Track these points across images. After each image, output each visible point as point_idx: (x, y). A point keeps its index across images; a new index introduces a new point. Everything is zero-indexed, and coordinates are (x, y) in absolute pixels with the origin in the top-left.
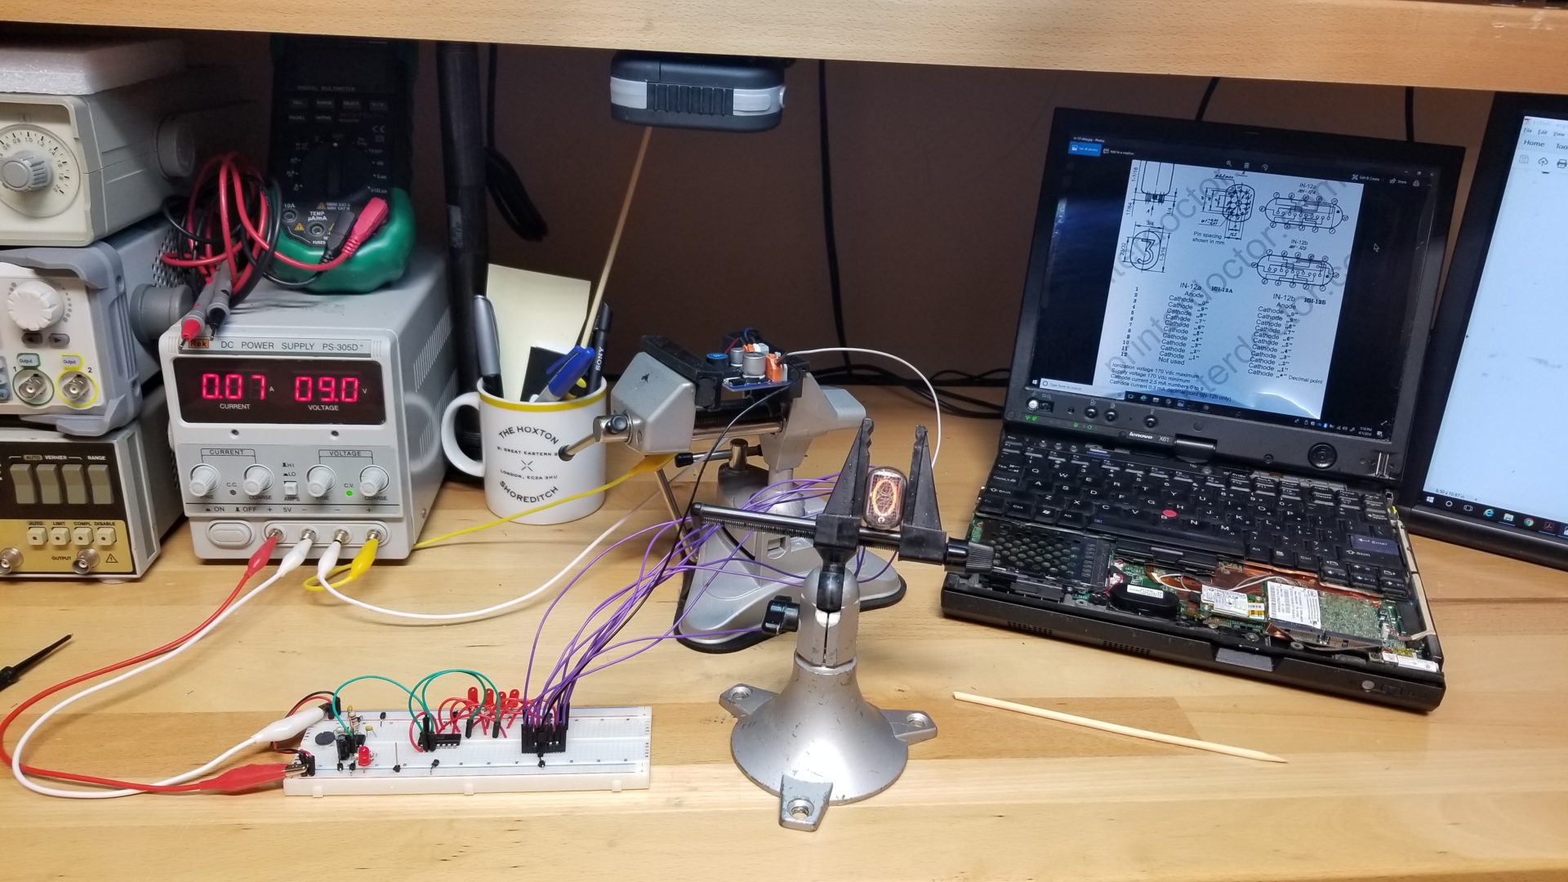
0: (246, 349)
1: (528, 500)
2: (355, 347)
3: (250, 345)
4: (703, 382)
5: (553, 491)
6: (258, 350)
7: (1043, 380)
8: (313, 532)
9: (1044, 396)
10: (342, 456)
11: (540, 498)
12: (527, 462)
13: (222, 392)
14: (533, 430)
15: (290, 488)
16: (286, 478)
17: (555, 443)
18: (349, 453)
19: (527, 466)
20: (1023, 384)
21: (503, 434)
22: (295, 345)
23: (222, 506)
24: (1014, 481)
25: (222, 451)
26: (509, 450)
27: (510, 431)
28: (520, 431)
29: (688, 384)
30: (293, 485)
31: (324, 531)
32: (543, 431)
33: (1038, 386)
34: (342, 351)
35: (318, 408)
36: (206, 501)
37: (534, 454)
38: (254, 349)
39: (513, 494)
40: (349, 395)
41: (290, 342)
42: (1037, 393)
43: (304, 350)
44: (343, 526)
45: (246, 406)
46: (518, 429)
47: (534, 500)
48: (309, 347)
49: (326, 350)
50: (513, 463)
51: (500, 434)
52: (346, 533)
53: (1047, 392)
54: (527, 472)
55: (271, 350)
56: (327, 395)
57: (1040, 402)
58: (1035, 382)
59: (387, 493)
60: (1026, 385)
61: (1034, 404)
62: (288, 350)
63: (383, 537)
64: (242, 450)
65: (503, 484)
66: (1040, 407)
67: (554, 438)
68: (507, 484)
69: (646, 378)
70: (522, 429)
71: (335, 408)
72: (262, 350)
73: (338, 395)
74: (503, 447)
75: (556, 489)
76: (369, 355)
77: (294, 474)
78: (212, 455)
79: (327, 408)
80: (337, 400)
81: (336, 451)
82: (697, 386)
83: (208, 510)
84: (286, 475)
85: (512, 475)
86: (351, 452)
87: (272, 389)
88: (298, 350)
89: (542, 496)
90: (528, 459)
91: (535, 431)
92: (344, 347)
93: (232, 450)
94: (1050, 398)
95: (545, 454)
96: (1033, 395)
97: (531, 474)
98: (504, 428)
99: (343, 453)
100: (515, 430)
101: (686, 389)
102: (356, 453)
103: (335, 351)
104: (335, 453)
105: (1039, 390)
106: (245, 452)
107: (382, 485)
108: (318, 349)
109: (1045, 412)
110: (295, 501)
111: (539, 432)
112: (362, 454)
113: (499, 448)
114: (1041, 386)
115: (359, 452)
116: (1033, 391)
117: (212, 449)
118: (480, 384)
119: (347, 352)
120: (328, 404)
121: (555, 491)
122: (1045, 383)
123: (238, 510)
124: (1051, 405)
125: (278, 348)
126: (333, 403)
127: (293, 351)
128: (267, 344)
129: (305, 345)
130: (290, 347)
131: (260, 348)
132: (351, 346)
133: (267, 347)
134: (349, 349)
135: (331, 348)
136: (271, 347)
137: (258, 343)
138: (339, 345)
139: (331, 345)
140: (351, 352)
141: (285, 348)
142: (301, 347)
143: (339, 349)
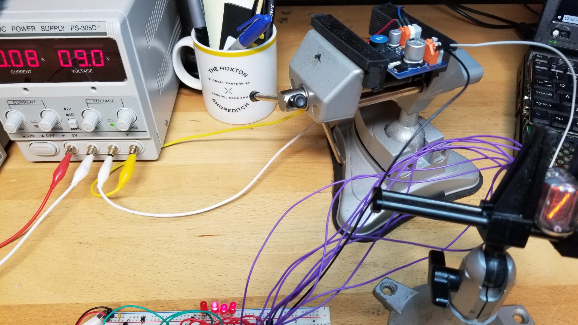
0: (15, 32)
1: (231, 111)
2: (94, 28)
3: (18, 29)
4: (373, 70)
5: (246, 106)
6: (24, 32)
7: (565, 16)
8: (95, 147)
9: (565, 27)
10: (102, 103)
11: (238, 110)
12: (228, 89)
13: (9, 62)
14: (230, 69)
15: (72, 123)
16: (69, 117)
17: (245, 76)
18: (106, 101)
19: (229, 91)
20: (552, 18)
21: (211, 70)
22: (50, 28)
23: (32, 134)
24: (550, 94)
25: (21, 101)
26: (216, 81)
27: (215, 69)
28: (222, 69)
29: (357, 71)
30: (74, 121)
31: (103, 147)
32: (237, 69)
33: (561, 20)
34: (85, 31)
35: (78, 71)
36: (21, 130)
37: (232, 84)
38: (21, 32)
39: (221, 107)
40: (98, 61)
41: (47, 25)
42: (561, 25)
43: (57, 31)
44: (114, 144)
45: (28, 72)
46: (221, 68)
47: (234, 111)
48: (61, 29)
49: (74, 31)
50: (220, 89)
51: (209, 70)
52: (116, 148)
53: (567, 24)
54: (228, 95)
55: (34, 32)
56: (82, 62)
57: (560, 31)
58: (559, 17)
59: (137, 124)
60: (553, 20)
61: (556, 33)
62: (46, 32)
63: (140, 150)
64: (34, 101)
65: (214, 100)
66: (560, 34)
67: (245, 74)
68: (216, 101)
69: (318, 57)
70: (223, 68)
71: (90, 71)
72: (27, 32)
73: (90, 61)
74: (212, 78)
75: (247, 104)
76: (105, 34)
77: (73, 114)
78: (15, 104)
79: (84, 71)
80: (90, 65)
81: (97, 100)
82: (366, 73)
83: (24, 137)
84: (67, 115)
85: (219, 96)
86: (107, 100)
87: (43, 59)
88: (53, 31)
89: (239, 109)
90: (229, 87)
91: (232, 70)
92: (87, 28)
93: (27, 101)
94: (569, 29)
95: (240, 84)
96: (557, 26)
97: (231, 96)
98: (212, 67)
99: (102, 101)
100: (218, 68)
101: (357, 76)
102: (111, 101)
103: (80, 31)
104: (97, 101)
105: (562, 23)
106: (37, 102)
107: (133, 120)
108: (67, 30)
109: (562, 38)
110: (78, 131)
111: (235, 70)
112: (115, 101)
113: (209, 79)
114: (564, 20)
115: (113, 100)
116: (557, 24)
117: (14, 101)
118: (193, 32)
119: (89, 31)
120: (85, 68)
121: (247, 105)
122: (567, 18)
123: (43, 136)
124: (568, 34)
125: (39, 31)
126: (89, 68)
127: (50, 32)
128: (31, 28)
129: (58, 27)
130: (48, 29)
131: (26, 31)
132: (92, 27)
133: (31, 30)
134: (90, 29)
135: (77, 29)
136: (33, 30)
137: (24, 27)
138: (83, 27)
139: (76, 27)
140: (92, 31)
141: (43, 30)
142: (55, 29)
143: (83, 29)
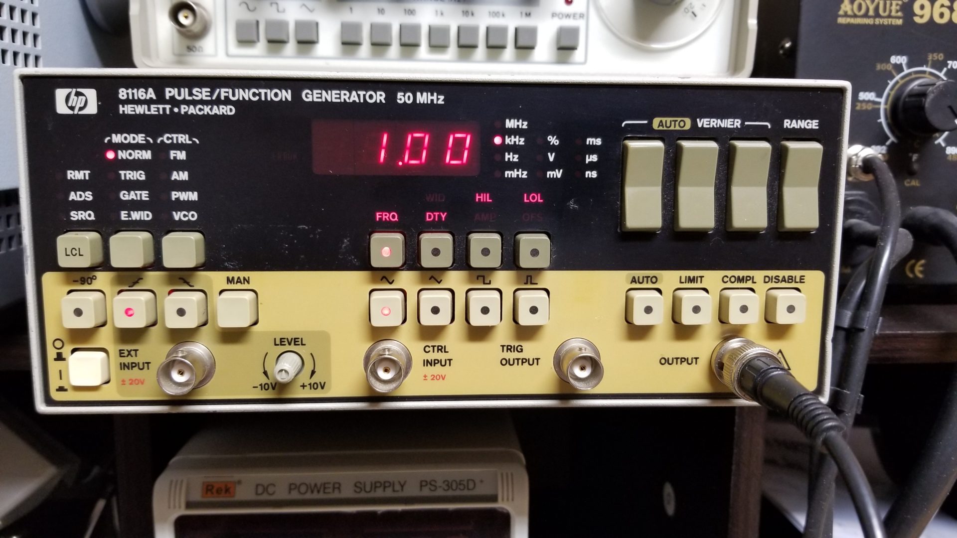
0: (295, 495)
2: (471, 485)
3: (303, 489)
6: (316, 496)
22: (374, 485)
34: (450, 493)
38: (309, 496)
41: (368, 480)
43: (389, 493)
48: (397, 487)
49: (426, 492)
55: (336, 495)
62: (363, 495)
72: (321, 496)
76: (494, 499)
88: (379, 493)
92: (454, 487)
103: (440, 493)
108: (412, 490)
119: (458, 493)
125: (347, 492)
127: (372, 495)
128: (331, 486)
129: (392, 484)
130: (368, 489)
131: (318, 492)
132: (465, 483)
133: (330, 490)
134: (462, 487)
135: (433, 488)
136: (336, 491)
137: (316, 485)
138: (446, 483)
139: (433, 483)
140: (466, 493)
141: (358, 490)
142: (385, 487)
143: (446, 488)
